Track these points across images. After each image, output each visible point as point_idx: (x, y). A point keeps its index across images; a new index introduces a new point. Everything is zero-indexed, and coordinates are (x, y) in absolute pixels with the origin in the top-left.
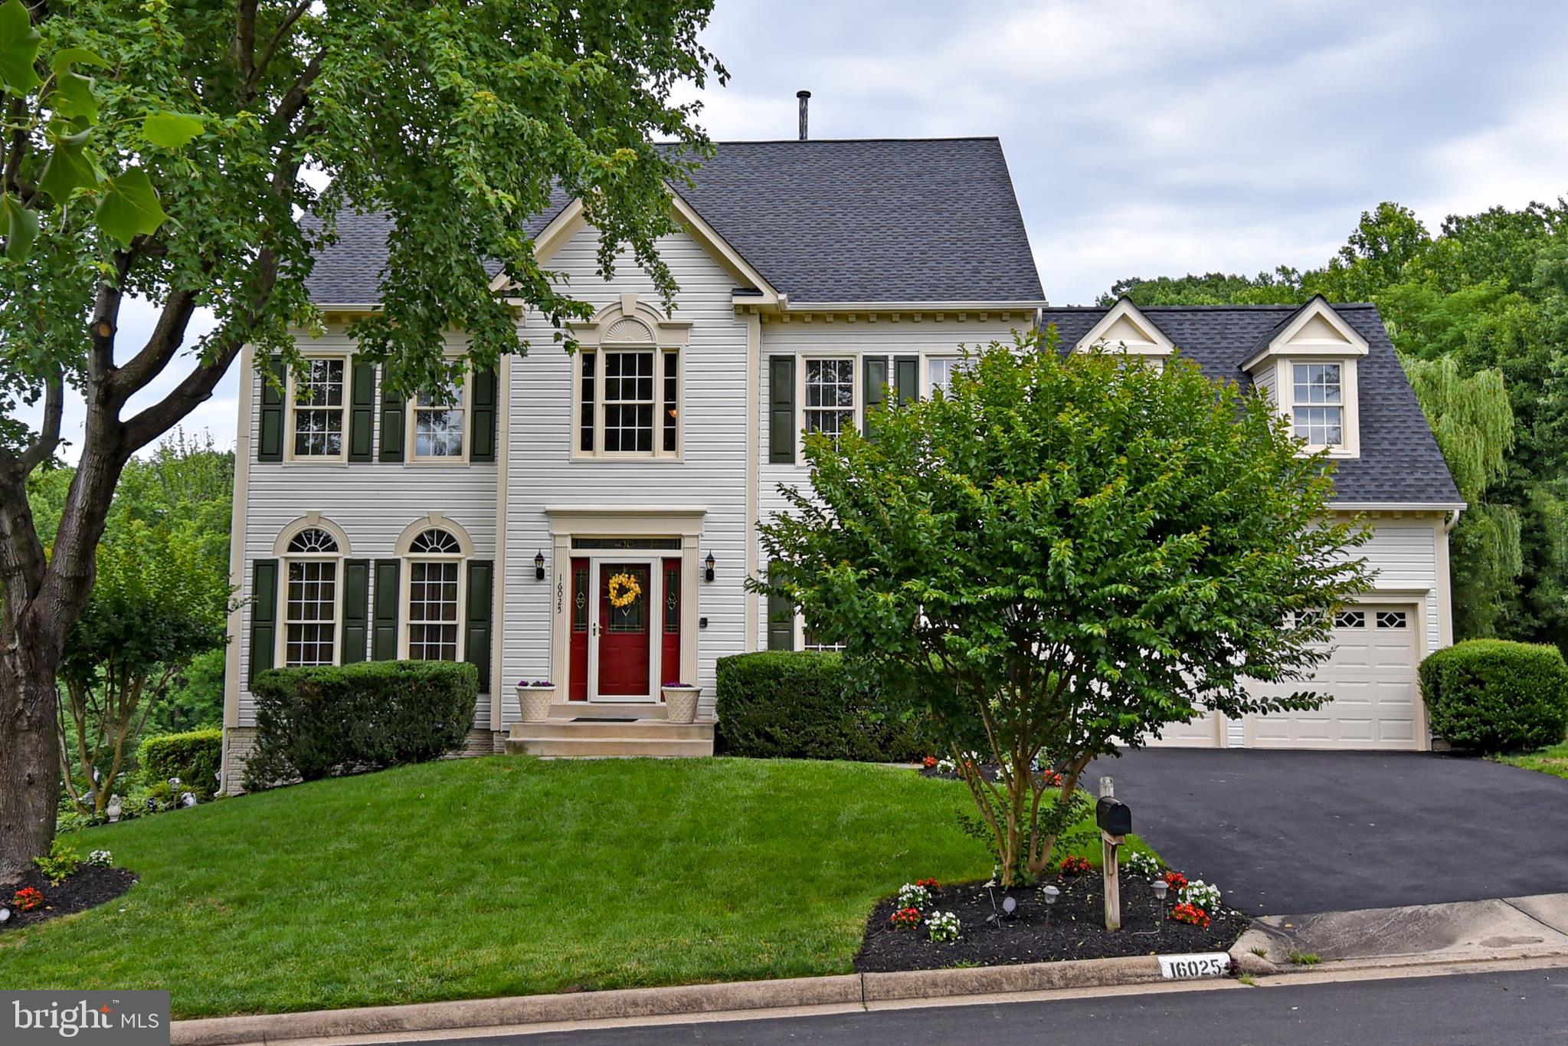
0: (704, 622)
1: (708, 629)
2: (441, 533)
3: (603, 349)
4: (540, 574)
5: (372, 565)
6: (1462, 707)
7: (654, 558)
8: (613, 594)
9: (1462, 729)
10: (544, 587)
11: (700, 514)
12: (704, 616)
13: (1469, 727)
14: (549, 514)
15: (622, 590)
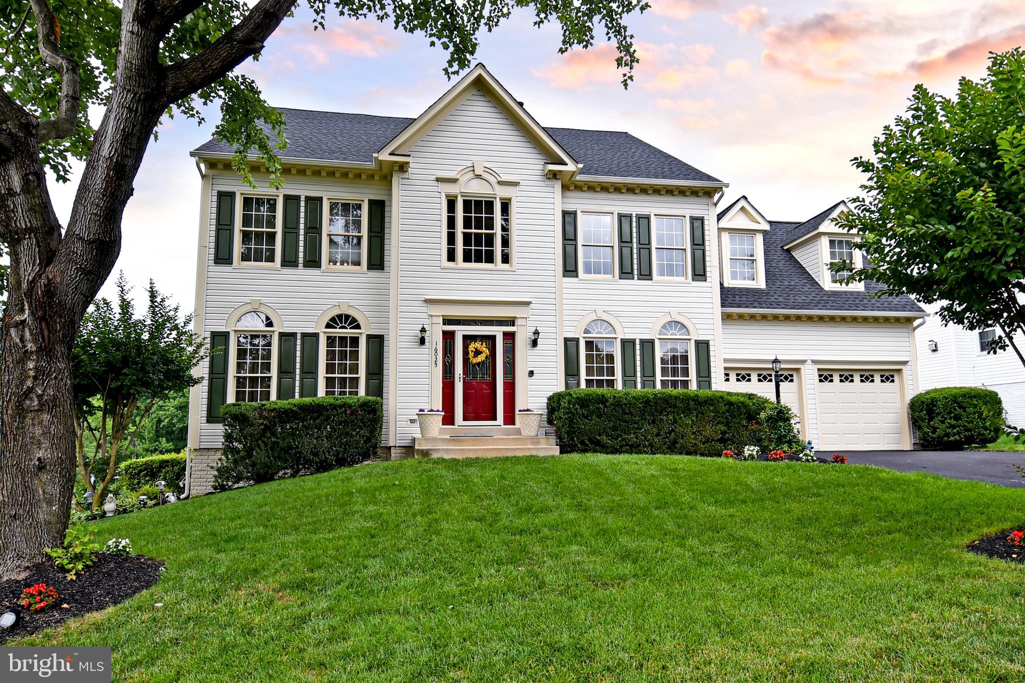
0: (531, 373)
1: (533, 377)
2: (347, 317)
3: (462, 196)
4: (422, 341)
5: (299, 337)
6: (953, 422)
7: (498, 331)
8: (471, 355)
9: (954, 434)
10: (425, 350)
11: (528, 304)
12: (532, 369)
13: (959, 433)
14: (428, 301)
15: (477, 353)
